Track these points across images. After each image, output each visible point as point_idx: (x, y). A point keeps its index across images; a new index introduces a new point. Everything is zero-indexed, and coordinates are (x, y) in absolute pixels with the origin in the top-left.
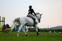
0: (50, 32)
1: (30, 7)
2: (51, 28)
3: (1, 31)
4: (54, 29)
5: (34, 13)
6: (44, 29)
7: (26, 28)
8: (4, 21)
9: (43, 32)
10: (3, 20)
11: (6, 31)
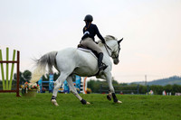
0: (151, 92)
1: (89, 19)
2: (154, 81)
3: (10, 89)
4: (163, 85)
5: (100, 36)
6: (132, 84)
7: (82, 80)
8: (18, 62)
9: (130, 93)
10: (16, 60)
11: (24, 91)
